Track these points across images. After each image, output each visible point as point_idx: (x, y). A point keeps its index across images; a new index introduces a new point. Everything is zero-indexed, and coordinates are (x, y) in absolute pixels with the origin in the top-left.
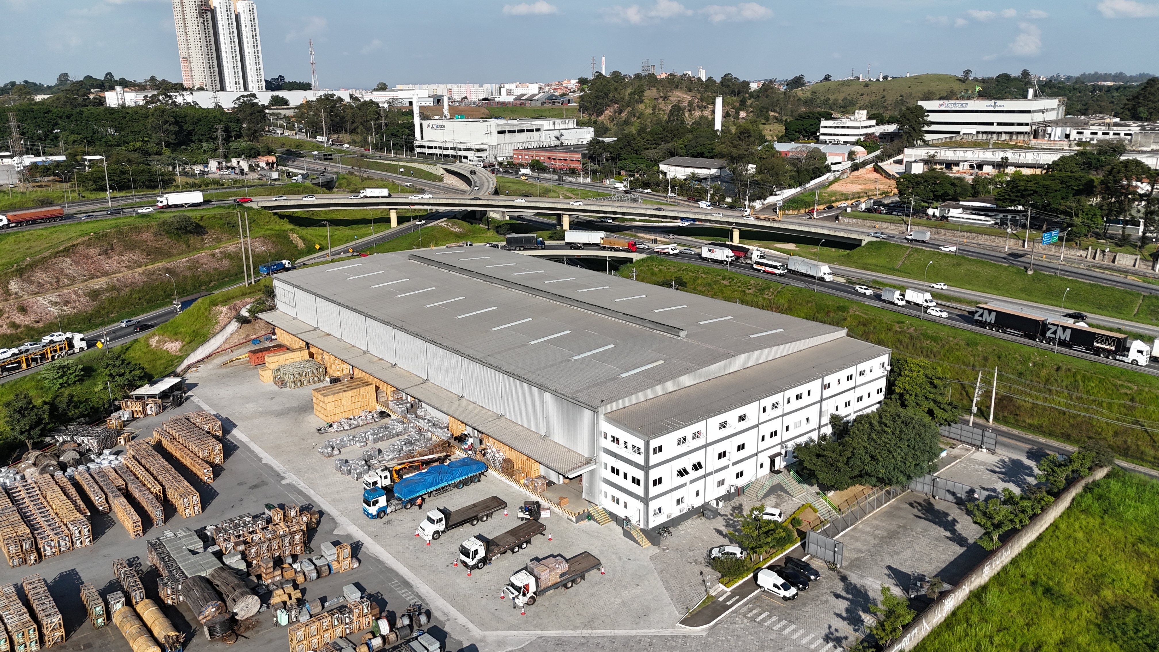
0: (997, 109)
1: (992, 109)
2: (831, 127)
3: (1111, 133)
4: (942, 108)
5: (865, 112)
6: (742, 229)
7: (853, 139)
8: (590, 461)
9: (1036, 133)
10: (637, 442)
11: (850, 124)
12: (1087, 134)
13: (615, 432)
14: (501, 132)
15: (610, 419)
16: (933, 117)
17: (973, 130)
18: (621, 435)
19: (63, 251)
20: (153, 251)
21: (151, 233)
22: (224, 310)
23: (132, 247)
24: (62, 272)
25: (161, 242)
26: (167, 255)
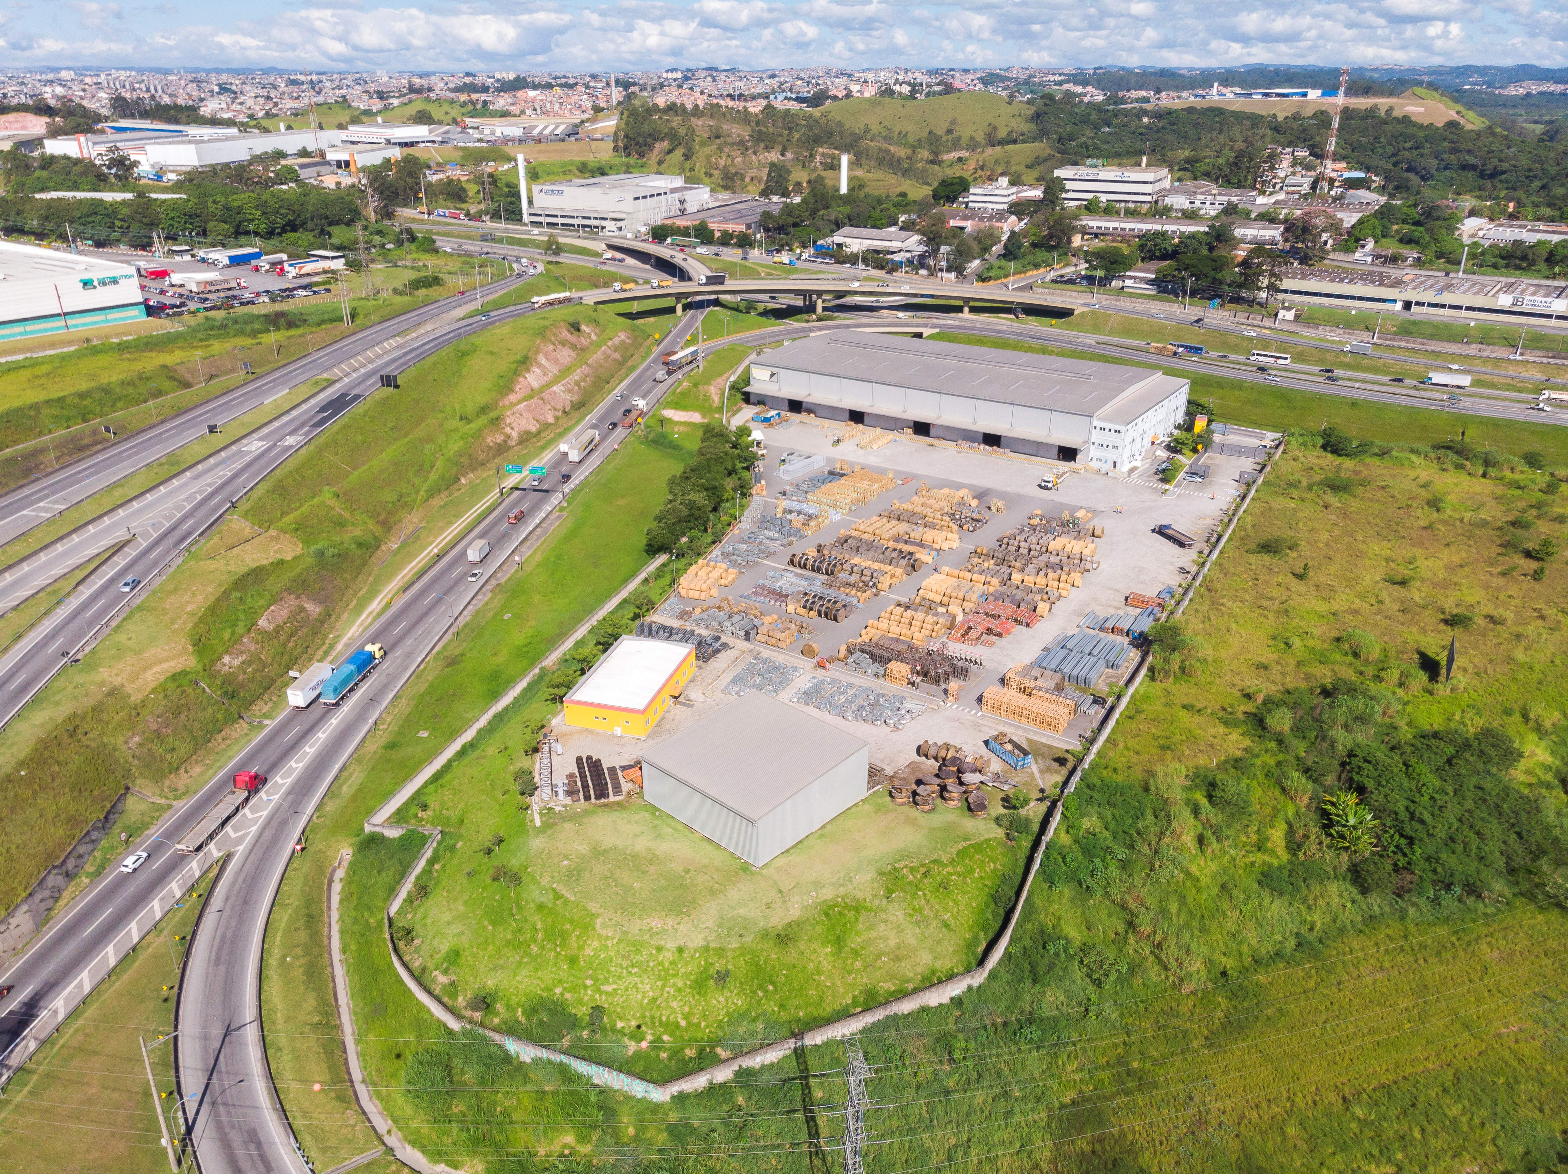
0: (1125, 179)
1: (1120, 179)
2: (978, 195)
3: (1217, 203)
4: (1077, 177)
5: (1007, 179)
6: (972, 304)
7: (1001, 207)
8: (1086, 442)
9: (1156, 202)
10: (1118, 428)
11: (997, 192)
12: (1198, 204)
13: (1103, 425)
14: (636, 199)
15: (1100, 419)
16: (1069, 185)
17: (1104, 198)
18: (1107, 426)
19: (537, 350)
20: (574, 347)
21: (565, 332)
22: (712, 389)
23: (563, 344)
24: (545, 367)
25: (574, 339)
26: (582, 350)
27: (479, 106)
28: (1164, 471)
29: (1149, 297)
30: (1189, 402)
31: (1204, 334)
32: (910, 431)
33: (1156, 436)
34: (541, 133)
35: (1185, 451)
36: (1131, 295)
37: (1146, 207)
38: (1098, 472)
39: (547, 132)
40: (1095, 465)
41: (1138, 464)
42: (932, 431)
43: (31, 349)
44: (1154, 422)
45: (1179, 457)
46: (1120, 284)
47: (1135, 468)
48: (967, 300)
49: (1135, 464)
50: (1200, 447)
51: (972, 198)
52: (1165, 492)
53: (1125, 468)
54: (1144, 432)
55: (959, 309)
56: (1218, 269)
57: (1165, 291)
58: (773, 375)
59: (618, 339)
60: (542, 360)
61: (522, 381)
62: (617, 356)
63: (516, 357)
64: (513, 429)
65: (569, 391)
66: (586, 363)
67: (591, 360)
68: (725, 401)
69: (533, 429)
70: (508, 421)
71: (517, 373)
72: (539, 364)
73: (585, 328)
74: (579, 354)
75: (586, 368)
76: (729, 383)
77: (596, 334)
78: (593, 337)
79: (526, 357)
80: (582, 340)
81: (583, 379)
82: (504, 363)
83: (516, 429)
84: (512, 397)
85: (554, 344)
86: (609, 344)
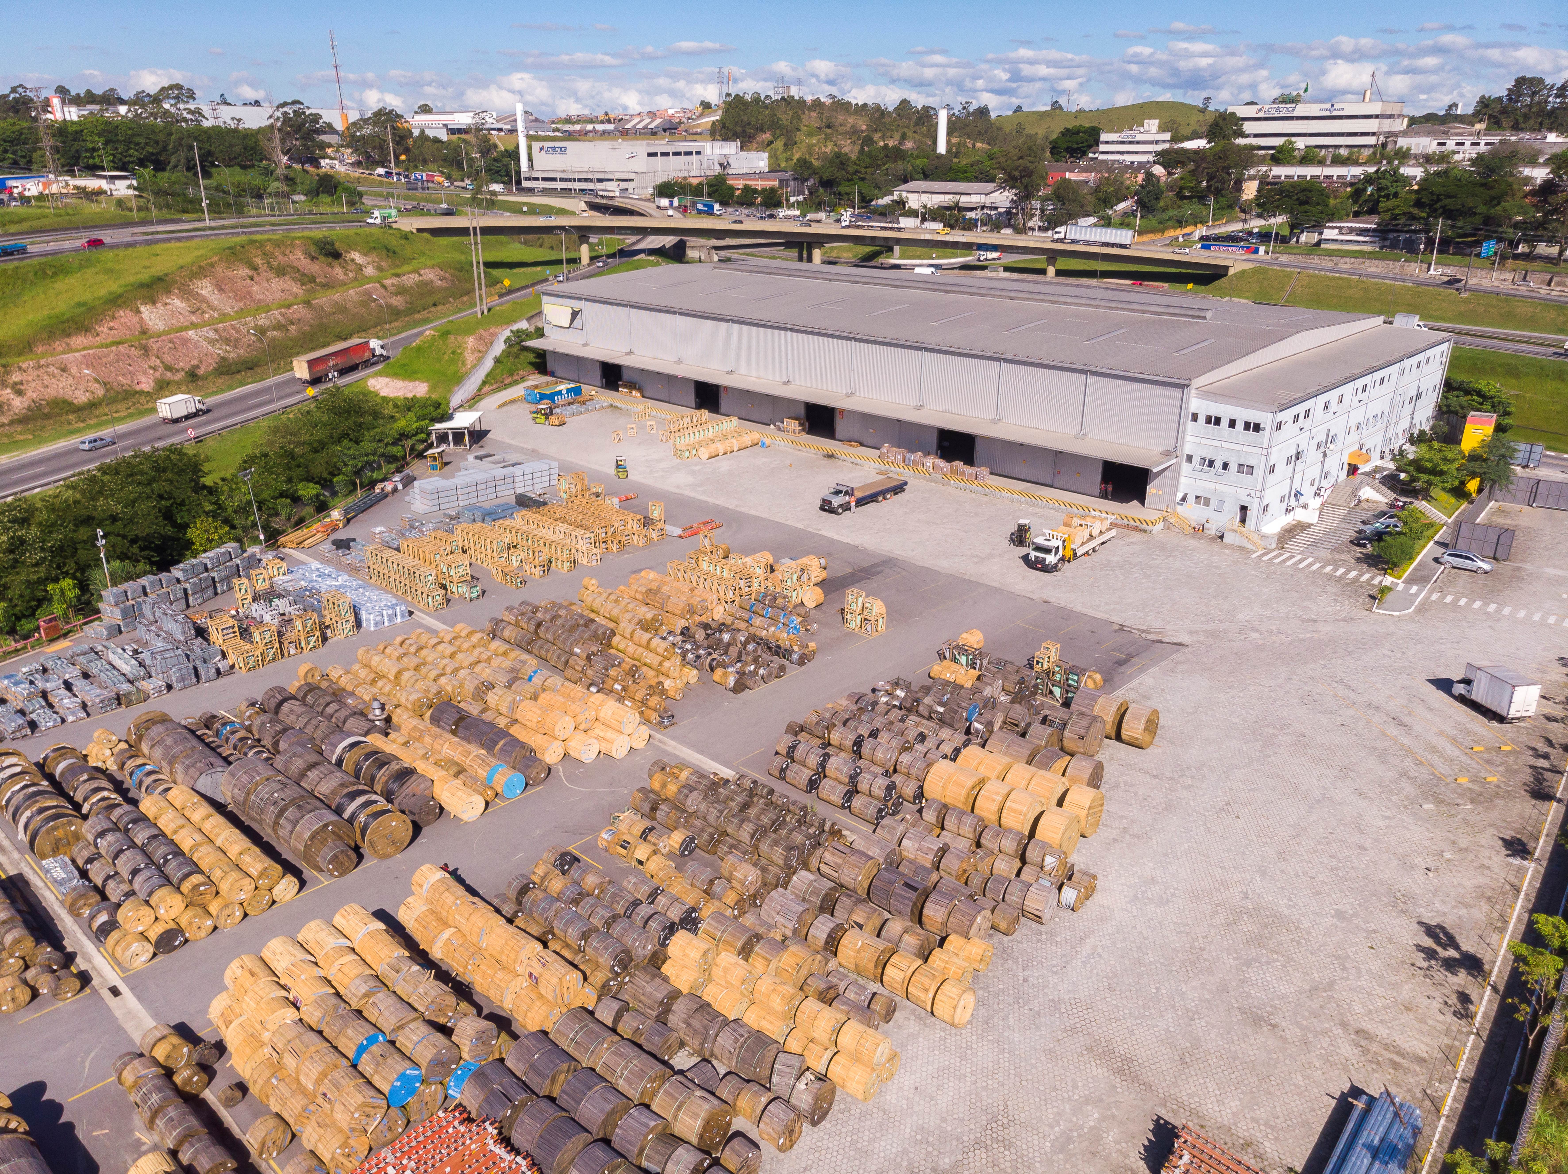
0: (1335, 113)
1: (1328, 114)
2: (1113, 142)
3: (1483, 143)
4: (1261, 115)
5: (1156, 122)
7: (1144, 158)
8: (1167, 454)
9: (1384, 145)
10: (1254, 416)
11: (1139, 137)
12: (1451, 145)
13: (1215, 409)
14: (650, 155)
15: (1207, 394)
16: (1249, 127)
17: (1301, 143)
18: (1226, 411)
19: (201, 271)
20: (307, 279)
21: (299, 254)
22: (471, 341)
23: (281, 272)
24: (204, 300)
25: (314, 268)
26: (325, 286)
28: (1379, 536)
29: (1362, 254)
30: (1449, 386)
31: (1467, 301)
32: (794, 425)
33: (1363, 452)
34: (634, 127)
35: (1436, 492)
36: (1331, 253)
37: (1367, 153)
38: (1199, 531)
39: (640, 126)
40: (1192, 513)
41: (1309, 516)
42: (841, 426)
44: (1357, 416)
45: (1422, 505)
46: (1315, 237)
47: (1301, 527)
48: (1051, 256)
49: (1300, 515)
50: (1472, 486)
51: (1102, 147)
52: (1378, 596)
53: (1274, 525)
54: (1331, 439)
56: (1496, 200)
57: (1394, 245)
58: (575, 314)
59: (416, 277)
60: (205, 288)
61: (125, 316)
62: (397, 301)
63: (144, 277)
64: (20, 393)
65: (227, 341)
66: (307, 303)
67: (325, 300)
68: (488, 364)
69: (81, 398)
70: (16, 377)
71: (116, 301)
72: (187, 294)
73: (356, 256)
74: (312, 291)
75: (299, 311)
76: (507, 333)
77: (380, 269)
78: (369, 271)
79: (160, 279)
80: (338, 271)
81: (279, 327)
82: (113, 286)
83: (31, 394)
84: (78, 341)
85: (255, 269)
86: (388, 282)
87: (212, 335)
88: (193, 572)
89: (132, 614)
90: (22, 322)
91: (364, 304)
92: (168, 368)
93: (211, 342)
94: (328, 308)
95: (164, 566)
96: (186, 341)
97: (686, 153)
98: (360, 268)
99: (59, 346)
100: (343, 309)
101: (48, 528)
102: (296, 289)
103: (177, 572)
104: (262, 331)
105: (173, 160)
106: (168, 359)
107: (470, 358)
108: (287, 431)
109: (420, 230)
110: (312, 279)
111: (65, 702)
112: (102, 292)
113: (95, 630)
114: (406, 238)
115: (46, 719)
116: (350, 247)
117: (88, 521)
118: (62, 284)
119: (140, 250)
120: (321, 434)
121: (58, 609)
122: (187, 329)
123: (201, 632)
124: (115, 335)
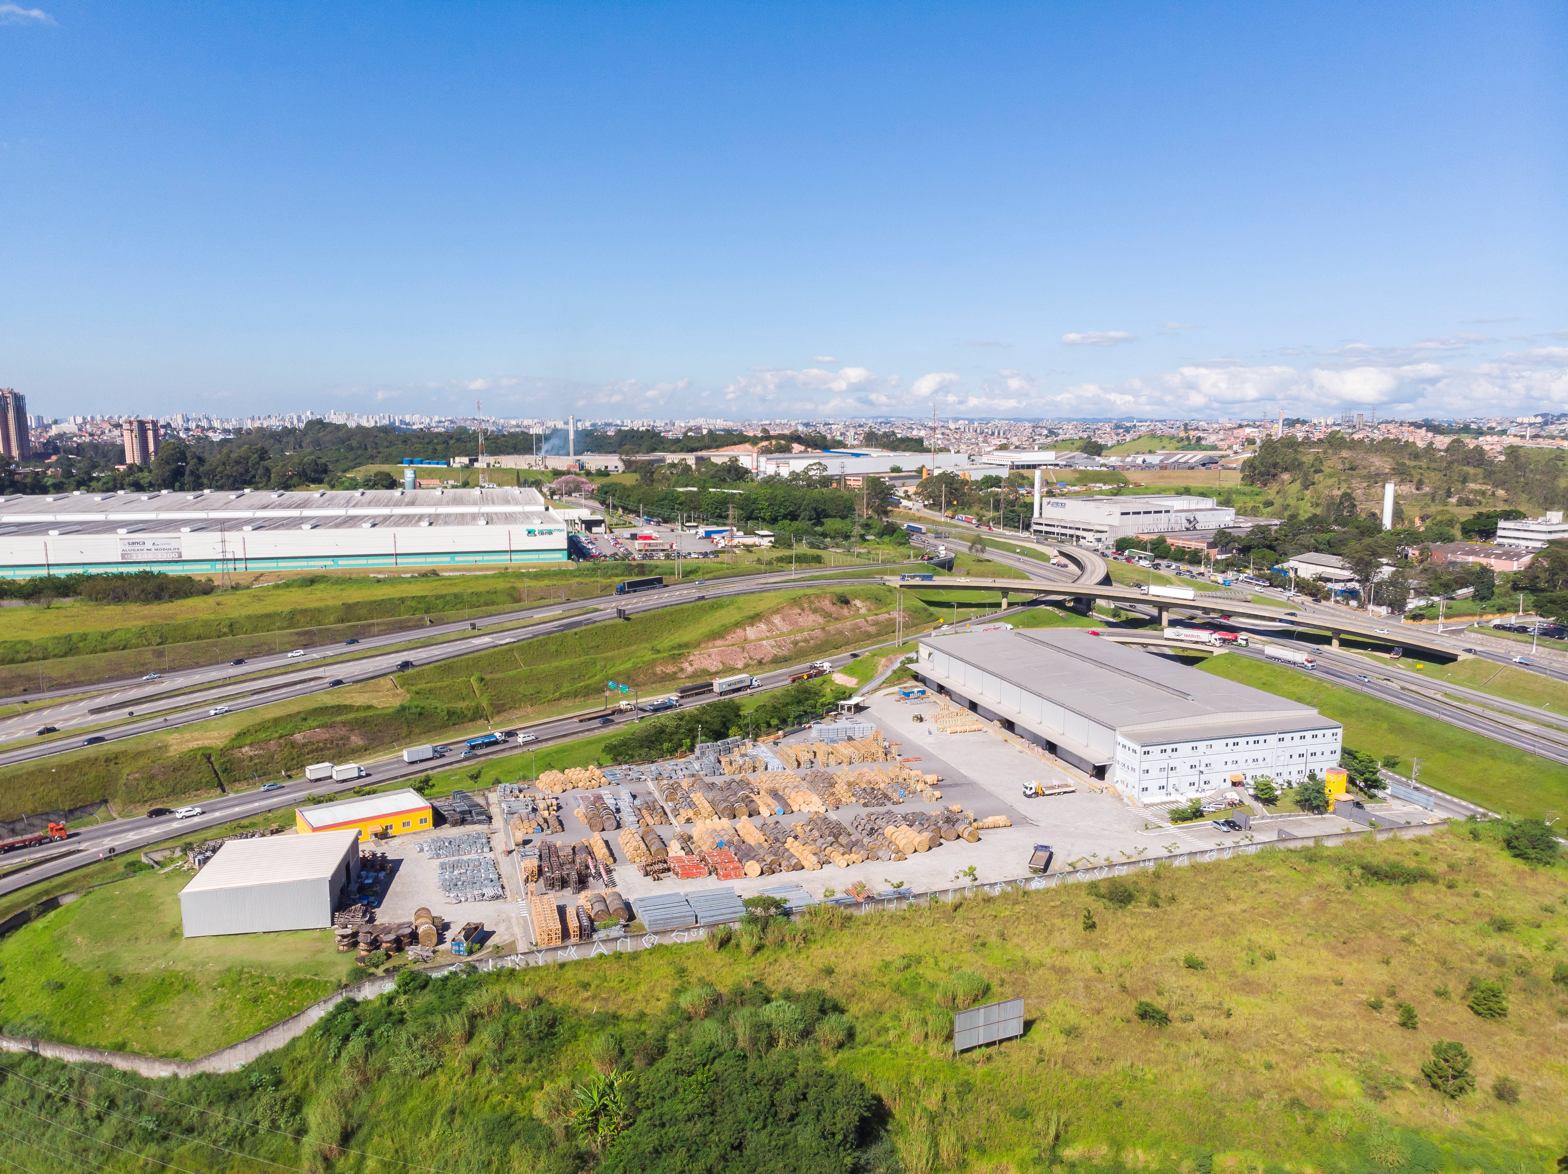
2: (1510, 529)
6: (1342, 636)
7: (1537, 544)
11: (1534, 528)
13: (1124, 742)
14: (1123, 514)
15: (1122, 735)
19: (776, 611)
20: (827, 615)
21: (827, 602)
22: (883, 661)
23: (815, 611)
24: (775, 625)
25: (833, 609)
26: (836, 619)
27: (1193, 442)
32: (999, 724)
39: (1182, 460)
40: (1119, 787)
42: (1016, 728)
43: (464, 570)
48: (1337, 632)
55: (1327, 641)
58: (930, 654)
59: (887, 616)
60: (777, 619)
61: (739, 632)
62: (872, 629)
63: (752, 613)
64: (691, 665)
65: (779, 647)
66: (823, 629)
67: (832, 627)
68: (889, 673)
69: (713, 669)
70: (691, 658)
71: (738, 625)
72: (769, 622)
73: (858, 603)
74: (829, 621)
75: (818, 633)
76: (903, 658)
77: (869, 610)
78: (863, 611)
79: (758, 615)
80: (845, 611)
81: (806, 641)
82: (738, 617)
83: (695, 666)
84: (719, 642)
85: (803, 610)
86: (869, 618)
87: (773, 643)
88: (724, 744)
89: (703, 753)
90: (700, 632)
91: (853, 630)
92: (751, 658)
93: (772, 647)
94: (833, 632)
95: (716, 740)
96: (762, 646)
97: (1156, 512)
98: (858, 609)
99: (710, 644)
100: (841, 633)
101: (688, 722)
102: (821, 620)
103: (719, 743)
104: (795, 643)
105: (802, 516)
106: (752, 654)
107: (880, 669)
108: (774, 697)
109: (901, 586)
110: (830, 615)
111: (680, 773)
112: (733, 620)
113: (692, 757)
114: (890, 591)
115: (674, 777)
116: (856, 598)
117: (698, 722)
118: (718, 614)
119: (757, 595)
120: (789, 700)
121: (684, 748)
122: (762, 639)
123: (720, 762)
124: (733, 641)
